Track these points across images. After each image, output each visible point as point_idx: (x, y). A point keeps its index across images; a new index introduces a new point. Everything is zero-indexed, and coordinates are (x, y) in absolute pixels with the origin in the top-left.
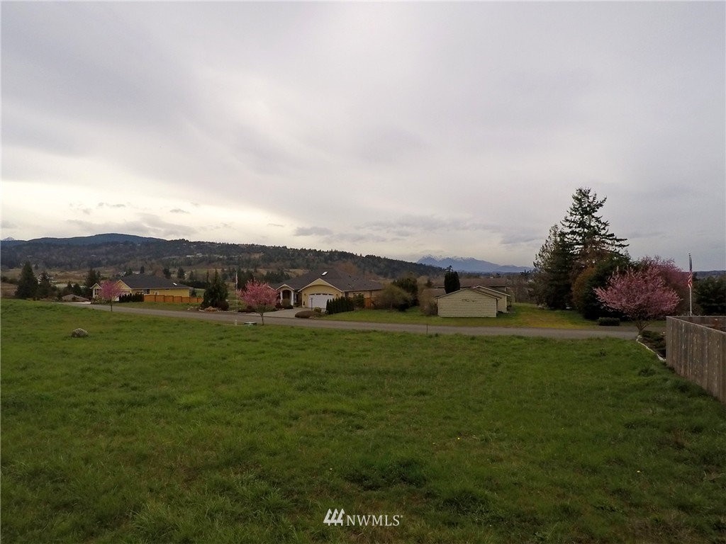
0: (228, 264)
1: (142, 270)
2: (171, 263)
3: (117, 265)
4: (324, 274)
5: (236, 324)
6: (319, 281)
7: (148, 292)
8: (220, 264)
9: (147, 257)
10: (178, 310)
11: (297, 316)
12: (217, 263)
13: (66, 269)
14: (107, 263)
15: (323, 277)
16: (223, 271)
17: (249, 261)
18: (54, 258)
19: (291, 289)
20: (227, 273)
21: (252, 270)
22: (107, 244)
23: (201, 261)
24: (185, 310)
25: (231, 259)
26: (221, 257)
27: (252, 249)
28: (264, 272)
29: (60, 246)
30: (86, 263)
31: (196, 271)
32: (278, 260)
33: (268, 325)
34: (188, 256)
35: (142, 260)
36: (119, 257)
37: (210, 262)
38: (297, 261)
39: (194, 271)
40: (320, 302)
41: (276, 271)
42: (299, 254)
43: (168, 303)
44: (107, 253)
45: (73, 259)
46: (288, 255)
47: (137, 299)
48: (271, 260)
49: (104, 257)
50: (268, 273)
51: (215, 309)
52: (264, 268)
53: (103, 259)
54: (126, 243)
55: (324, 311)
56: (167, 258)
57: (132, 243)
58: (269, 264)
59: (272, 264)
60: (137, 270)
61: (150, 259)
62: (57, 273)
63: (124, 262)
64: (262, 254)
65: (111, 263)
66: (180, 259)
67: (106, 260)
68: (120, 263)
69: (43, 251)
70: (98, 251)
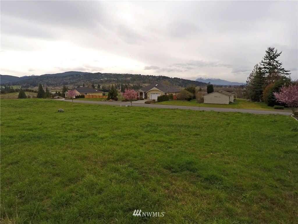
0: (117, 82)
1: (84, 85)
2: (95, 82)
3: (74, 84)
4: (156, 85)
5: (121, 106)
6: (154, 88)
7: (86, 94)
8: (114, 82)
9: (85, 80)
10: (98, 101)
11: (145, 103)
12: (113, 82)
13: (55, 86)
14: (70, 83)
15: (156, 87)
16: (115, 85)
17: (125, 81)
18: (50, 82)
19: (143, 92)
20: (117, 86)
21: (127, 84)
22: (70, 76)
23: (107, 81)
24: (101, 101)
25: (119, 80)
26: (114, 79)
27: (127, 76)
28: (132, 85)
29: (52, 77)
30: (62, 83)
31: (105, 85)
32: (137, 80)
33: (134, 106)
34: (101, 79)
35: (83, 81)
36: (74, 81)
37: (110, 81)
38: (145, 80)
39: (104, 85)
40: (155, 97)
41: (137, 84)
42: (146, 78)
43: (94, 98)
44: (70, 79)
45: (57, 82)
46: (141, 78)
47: (82, 97)
48: (135, 80)
49: (69, 81)
50: (134, 85)
51: (113, 100)
52: (132, 83)
53: (68, 82)
54: (77, 75)
55: (156, 101)
56: (93, 80)
57: (79, 75)
58: (134, 82)
59: (135, 82)
60: (82, 86)
61: (86, 81)
62: (52, 88)
64: (131, 78)
65: (71, 83)
66: (98, 80)
67: (70, 82)
68: (75, 83)
69: (46, 80)
70: (66, 78)
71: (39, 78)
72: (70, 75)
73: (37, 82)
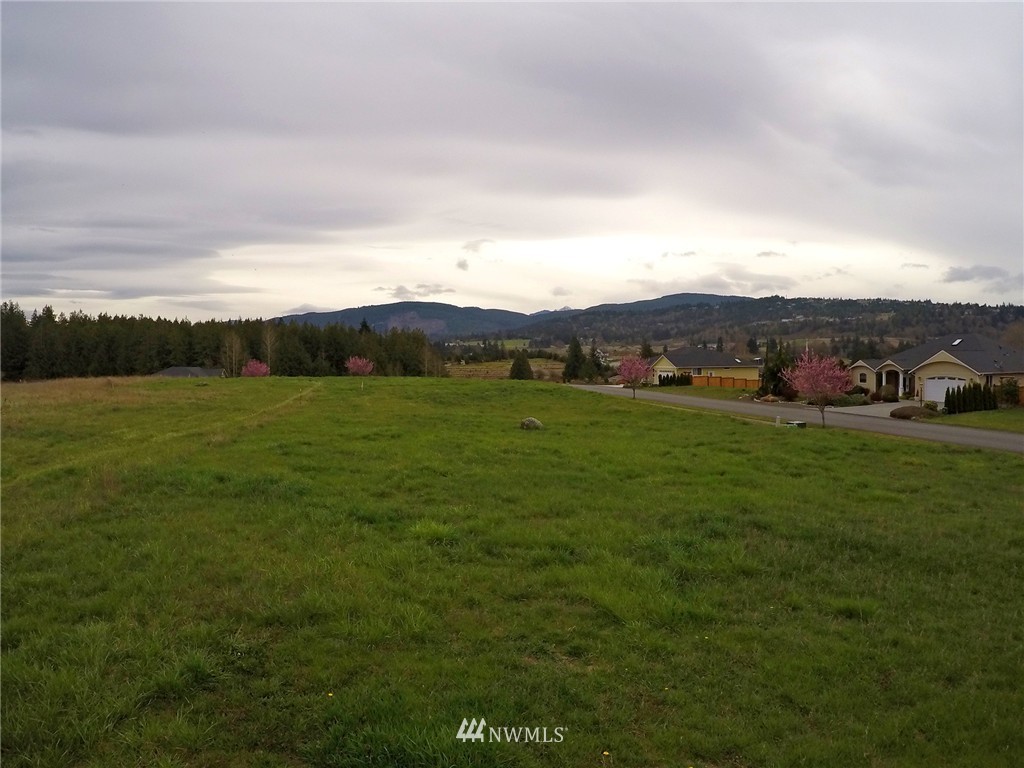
0: (842, 330)
1: (720, 341)
2: (760, 330)
3: (690, 336)
4: (956, 343)
5: (777, 424)
6: (943, 355)
7: (699, 372)
8: (829, 332)
9: (728, 323)
10: (726, 398)
11: (894, 415)
12: (824, 330)
13: (627, 344)
14: (677, 334)
16: (833, 341)
17: (871, 326)
18: (614, 329)
19: (899, 369)
20: (839, 345)
21: (877, 339)
22: (677, 308)
23: (803, 326)
24: (736, 399)
25: (846, 322)
26: (831, 320)
27: (877, 305)
28: (895, 342)
29: (621, 314)
30: (651, 334)
31: (794, 342)
32: (917, 323)
33: (832, 427)
34: (784, 320)
35: (721, 328)
36: (691, 325)
37: (815, 328)
38: (946, 323)
39: (791, 342)
41: (914, 340)
42: (951, 313)
43: (722, 388)
44: (677, 320)
45: (636, 330)
46: (933, 315)
47: (684, 381)
48: (906, 323)
49: (673, 325)
50: (901, 344)
51: (776, 398)
52: (896, 336)
53: (672, 329)
54: (700, 306)
55: (941, 407)
56: (755, 324)
57: (708, 305)
58: (903, 329)
59: (908, 330)
60: (714, 343)
61: (731, 326)
62: (617, 348)
63: (698, 332)
64: (893, 314)
65: (681, 334)
66: (772, 325)
67: (676, 330)
68: (693, 334)
69: (601, 322)
70: (665, 317)
71: (581, 318)
72: (677, 306)
73: (575, 329)
